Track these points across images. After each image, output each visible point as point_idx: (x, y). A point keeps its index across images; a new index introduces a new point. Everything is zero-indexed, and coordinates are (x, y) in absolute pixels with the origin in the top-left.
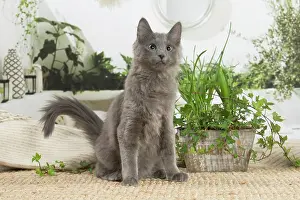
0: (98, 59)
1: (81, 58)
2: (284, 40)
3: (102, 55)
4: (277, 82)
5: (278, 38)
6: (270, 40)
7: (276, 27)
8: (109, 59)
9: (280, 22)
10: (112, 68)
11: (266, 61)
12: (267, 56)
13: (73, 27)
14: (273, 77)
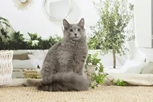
0: (17, 35)
1: (8, 34)
2: (105, 27)
3: (19, 33)
4: (101, 46)
5: (102, 26)
6: (98, 27)
7: (101, 20)
8: (22, 35)
9: (103, 18)
10: (24, 39)
11: (96, 37)
12: (97, 34)
13: (4, 19)
14: (100, 44)
